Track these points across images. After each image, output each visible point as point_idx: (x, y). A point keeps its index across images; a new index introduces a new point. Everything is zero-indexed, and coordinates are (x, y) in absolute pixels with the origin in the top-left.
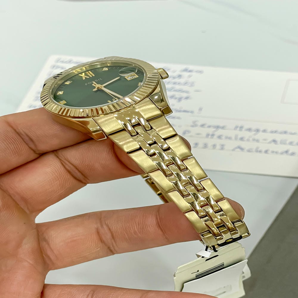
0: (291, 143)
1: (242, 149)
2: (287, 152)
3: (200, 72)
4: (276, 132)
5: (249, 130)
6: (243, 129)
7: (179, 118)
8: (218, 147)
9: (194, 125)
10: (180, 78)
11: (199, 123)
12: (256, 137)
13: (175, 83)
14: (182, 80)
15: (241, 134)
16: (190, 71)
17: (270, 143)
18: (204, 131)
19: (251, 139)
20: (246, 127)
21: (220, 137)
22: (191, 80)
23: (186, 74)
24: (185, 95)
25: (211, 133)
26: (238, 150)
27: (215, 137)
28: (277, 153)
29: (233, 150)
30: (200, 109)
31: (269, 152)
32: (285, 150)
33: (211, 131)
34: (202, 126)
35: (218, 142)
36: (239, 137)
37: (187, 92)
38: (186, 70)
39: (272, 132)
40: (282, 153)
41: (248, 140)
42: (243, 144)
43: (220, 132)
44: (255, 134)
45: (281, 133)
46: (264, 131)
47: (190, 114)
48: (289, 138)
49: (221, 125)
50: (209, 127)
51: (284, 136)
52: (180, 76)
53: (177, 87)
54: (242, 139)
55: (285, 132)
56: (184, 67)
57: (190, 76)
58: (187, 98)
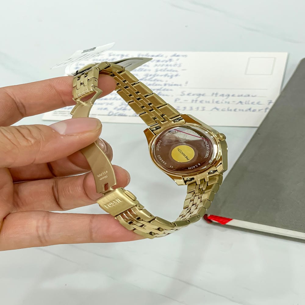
0: (252, 103)
1: (217, 109)
2: (250, 109)
3: (185, 56)
4: (242, 96)
5: (223, 95)
6: (218, 95)
7: (171, 90)
8: (200, 109)
9: (183, 94)
10: (171, 61)
11: (186, 93)
12: (227, 100)
13: (167, 65)
14: (172, 63)
15: (216, 99)
16: (178, 56)
17: (237, 104)
18: (190, 98)
19: (224, 102)
20: (220, 93)
21: (201, 102)
22: (178, 62)
23: (175, 58)
24: (175, 73)
25: (195, 100)
26: (215, 110)
27: (198, 102)
28: (243, 110)
29: (211, 110)
30: (187, 83)
31: (237, 110)
32: (249, 108)
33: (195, 98)
34: (188, 94)
35: (200, 105)
36: (215, 100)
37: (176, 71)
38: (174, 55)
39: (239, 96)
40: (246, 111)
41: (222, 103)
42: (218, 106)
43: (201, 98)
44: (227, 98)
45: (245, 96)
46: (233, 96)
47: (179, 86)
48: (252, 99)
49: (202, 93)
50: (194, 95)
51: (247, 99)
52: (170, 60)
53: (169, 68)
54: (217, 102)
55: (249, 96)
56: (173, 53)
57: (178, 60)
58: (176, 75)
